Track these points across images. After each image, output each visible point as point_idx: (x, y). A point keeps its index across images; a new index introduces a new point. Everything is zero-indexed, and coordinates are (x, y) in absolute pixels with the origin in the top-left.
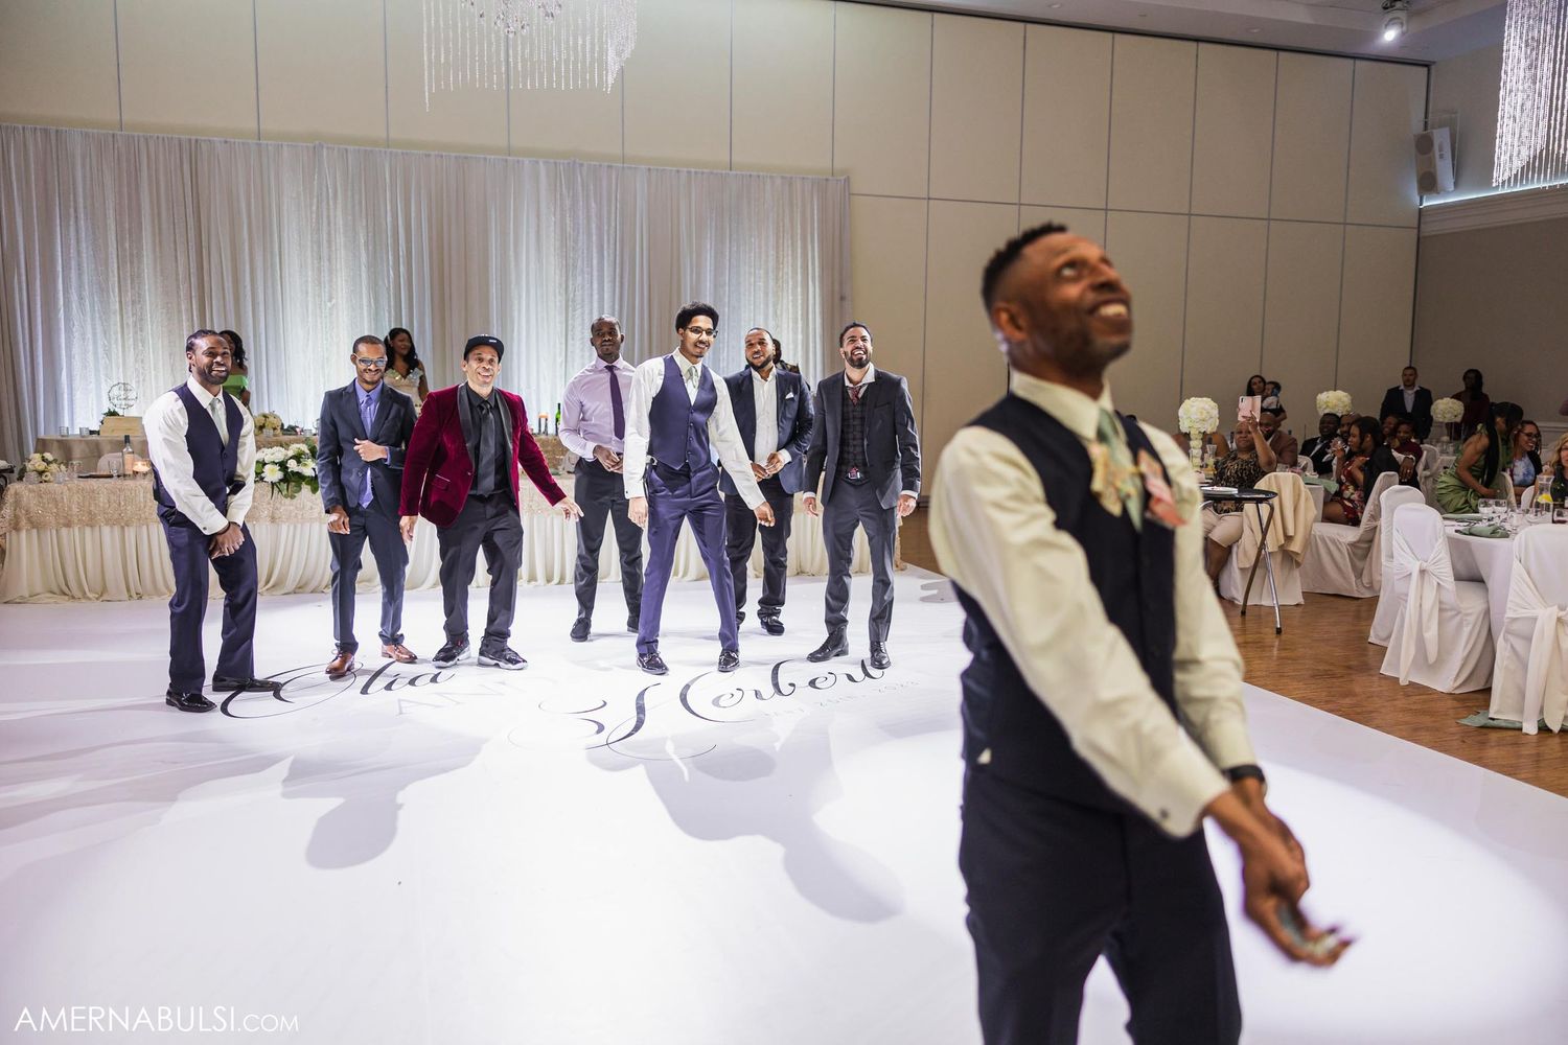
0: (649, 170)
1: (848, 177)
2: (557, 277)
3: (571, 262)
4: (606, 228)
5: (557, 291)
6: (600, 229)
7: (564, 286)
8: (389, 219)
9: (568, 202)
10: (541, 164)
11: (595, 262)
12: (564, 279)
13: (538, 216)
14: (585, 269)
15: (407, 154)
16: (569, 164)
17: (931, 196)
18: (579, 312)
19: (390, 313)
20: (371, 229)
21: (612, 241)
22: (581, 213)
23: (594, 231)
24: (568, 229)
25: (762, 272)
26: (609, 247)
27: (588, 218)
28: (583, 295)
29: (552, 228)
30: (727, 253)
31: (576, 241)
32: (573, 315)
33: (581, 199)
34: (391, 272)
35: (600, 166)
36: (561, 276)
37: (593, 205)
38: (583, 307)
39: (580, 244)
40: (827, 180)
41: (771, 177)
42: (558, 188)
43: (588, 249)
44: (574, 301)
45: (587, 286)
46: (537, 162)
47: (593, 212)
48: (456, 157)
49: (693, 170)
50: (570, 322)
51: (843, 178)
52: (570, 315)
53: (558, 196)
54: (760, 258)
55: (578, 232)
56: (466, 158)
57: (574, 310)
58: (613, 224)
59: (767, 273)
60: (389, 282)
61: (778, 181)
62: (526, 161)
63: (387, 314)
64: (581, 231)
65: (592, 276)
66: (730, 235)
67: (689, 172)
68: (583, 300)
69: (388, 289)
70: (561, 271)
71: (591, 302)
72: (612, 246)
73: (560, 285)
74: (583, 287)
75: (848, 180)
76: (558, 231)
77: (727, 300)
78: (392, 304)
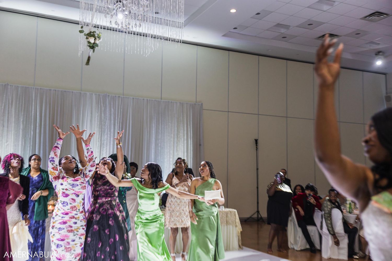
0: (133, 98)
1: (202, 103)
2: (98, 136)
3: (103, 130)
4: (116, 118)
5: (97, 140)
6: (115, 118)
7: (100, 139)
8: (33, 112)
9: (103, 109)
10: (94, 95)
11: (112, 130)
12: (100, 136)
13: (91, 113)
14: (108, 133)
15: (42, 89)
16: (104, 95)
17: (229, 111)
18: (105, 148)
19: (30, 147)
20: (25, 116)
21: (119, 123)
22: (108, 112)
23: (112, 119)
24: (103, 118)
25: (172, 135)
26: (117, 125)
27: (110, 115)
28: (107, 142)
29: (97, 118)
30: (160, 128)
31: (105, 122)
32: (103, 150)
33: (108, 107)
34: (32, 133)
35: (115, 96)
36: (99, 135)
37: (112, 110)
38: (107, 146)
39: (107, 124)
40: (195, 104)
41: (176, 103)
42: (100, 103)
43: (110, 125)
44: (103, 144)
45: (109, 139)
46: (92, 94)
47: (112, 112)
48: (61, 91)
49: (149, 99)
50: (102, 152)
51: (200, 104)
52: (102, 149)
53: (100, 106)
54: (172, 130)
55: (106, 119)
56: (65, 91)
57: (103, 148)
58: (119, 117)
59: (174, 135)
60: (31, 136)
61: (178, 104)
62: (88, 93)
63: (29, 148)
64: (107, 119)
65: (111, 135)
66: (161, 122)
67: (147, 100)
68: (107, 144)
69: (30, 138)
70: (99, 133)
71: (110, 145)
72: (119, 125)
73: (99, 138)
74: (107, 139)
75: (202, 104)
76: (99, 118)
77: (160, 145)
78: (31, 144)
